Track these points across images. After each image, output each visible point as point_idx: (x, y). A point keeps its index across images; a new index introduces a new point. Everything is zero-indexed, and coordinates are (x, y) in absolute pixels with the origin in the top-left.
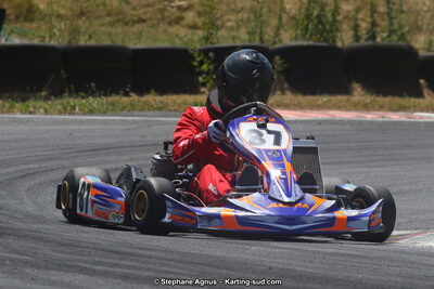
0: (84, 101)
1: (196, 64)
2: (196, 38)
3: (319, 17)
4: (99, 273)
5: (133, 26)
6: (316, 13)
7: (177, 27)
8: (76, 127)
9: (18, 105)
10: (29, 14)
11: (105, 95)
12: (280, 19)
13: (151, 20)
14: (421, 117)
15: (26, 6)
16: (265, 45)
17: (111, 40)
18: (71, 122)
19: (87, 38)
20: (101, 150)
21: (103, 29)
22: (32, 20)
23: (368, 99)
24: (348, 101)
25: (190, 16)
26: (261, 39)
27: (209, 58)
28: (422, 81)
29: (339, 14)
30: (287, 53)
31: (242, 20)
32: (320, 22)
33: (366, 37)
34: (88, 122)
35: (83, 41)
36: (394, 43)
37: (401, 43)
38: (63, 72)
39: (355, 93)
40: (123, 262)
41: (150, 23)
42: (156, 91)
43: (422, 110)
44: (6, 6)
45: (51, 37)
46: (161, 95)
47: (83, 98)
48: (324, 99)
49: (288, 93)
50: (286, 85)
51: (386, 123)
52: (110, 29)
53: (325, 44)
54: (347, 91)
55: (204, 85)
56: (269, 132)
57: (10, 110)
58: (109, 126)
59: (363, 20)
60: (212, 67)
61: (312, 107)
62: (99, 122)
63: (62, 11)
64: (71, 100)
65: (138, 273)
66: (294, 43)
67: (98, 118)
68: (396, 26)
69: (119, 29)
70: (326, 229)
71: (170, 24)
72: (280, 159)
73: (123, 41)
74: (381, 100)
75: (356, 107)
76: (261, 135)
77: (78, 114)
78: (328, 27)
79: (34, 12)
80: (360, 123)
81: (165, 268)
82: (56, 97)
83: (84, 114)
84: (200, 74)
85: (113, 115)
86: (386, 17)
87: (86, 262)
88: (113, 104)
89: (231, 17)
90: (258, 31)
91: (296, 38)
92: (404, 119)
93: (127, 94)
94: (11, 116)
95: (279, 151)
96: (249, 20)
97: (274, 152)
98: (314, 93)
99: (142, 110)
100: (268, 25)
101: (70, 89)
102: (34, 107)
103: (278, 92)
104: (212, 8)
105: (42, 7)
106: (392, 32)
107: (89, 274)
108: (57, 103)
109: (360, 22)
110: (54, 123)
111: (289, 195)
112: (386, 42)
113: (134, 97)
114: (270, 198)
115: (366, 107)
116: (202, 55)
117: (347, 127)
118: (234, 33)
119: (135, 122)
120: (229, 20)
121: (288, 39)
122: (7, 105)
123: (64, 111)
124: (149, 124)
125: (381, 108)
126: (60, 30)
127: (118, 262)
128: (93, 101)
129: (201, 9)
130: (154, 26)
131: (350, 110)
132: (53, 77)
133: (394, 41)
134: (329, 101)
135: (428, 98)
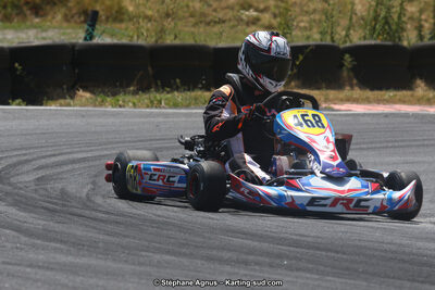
0: (169, 96)
3: (385, 18)
6: (383, 14)
8: (161, 119)
9: (109, 99)
10: (119, 15)
11: (189, 90)
12: (351, 19)
15: (116, 8)
16: (336, 44)
17: (194, 39)
18: (158, 115)
19: (173, 37)
21: (186, 29)
22: (122, 21)
23: (431, 94)
24: (412, 96)
26: (332, 38)
29: (404, 15)
30: (356, 51)
31: (314, 21)
32: (387, 23)
33: (428, 36)
35: (169, 40)
38: (150, 69)
39: (419, 89)
44: (98, 8)
45: (138, 37)
47: (168, 93)
48: (391, 93)
49: (356, 88)
50: (355, 81)
52: (193, 29)
57: (102, 104)
58: (194, 119)
59: (426, 21)
61: (379, 101)
63: (149, 13)
64: (158, 95)
66: (363, 42)
67: (183, 111)
69: (202, 28)
71: (248, 24)
73: (205, 41)
75: (419, 101)
77: (164, 108)
78: (394, 27)
79: (123, 14)
80: (424, 116)
82: (143, 91)
83: (170, 108)
85: (195, 108)
88: (196, 99)
89: (304, 18)
90: (329, 31)
91: (365, 38)
93: (208, 89)
94: (103, 109)
96: (320, 21)
100: (338, 25)
101: (157, 85)
102: (124, 101)
103: (348, 88)
104: (287, 10)
105: (131, 9)
108: (145, 98)
109: (423, 23)
110: (141, 116)
115: (429, 102)
117: (410, 120)
118: (308, 33)
120: (302, 21)
121: (357, 38)
122: (99, 99)
123: (151, 105)
126: (148, 30)
128: (178, 96)
129: (277, 12)
130: (233, 27)
131: (415, 104)
132: (141, 73)
134: (395, 96)
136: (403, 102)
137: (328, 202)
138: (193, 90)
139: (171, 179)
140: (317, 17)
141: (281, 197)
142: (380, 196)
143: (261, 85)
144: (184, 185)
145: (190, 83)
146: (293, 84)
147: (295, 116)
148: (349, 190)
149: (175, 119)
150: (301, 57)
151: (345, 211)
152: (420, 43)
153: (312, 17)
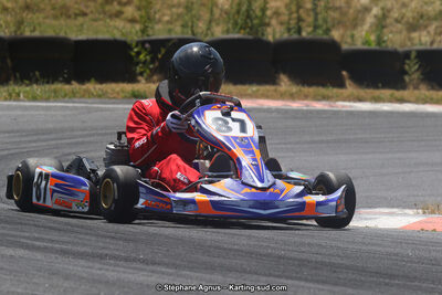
0: (28, 89)
1: (133, 54)
2: (133, 30)
3: (247, 11)
4: (38, 249)
5: (75, 18)
6: (244, 8)
8: (19, 113)
11: (48, 83)
12: (212, 12)
13: (92, 13)
14: (343, 106)
17: (55, 31)
18: (17, 108)
20: (43, 134)
21: (48, 21)
23: (294, 89)
24: (276, 90)
25: (130, 11)
26: (193, 32)
27: (146, 49)
28: (344, 73)
29: (268, 9)
32: (248, 16)
35: (27, 33)
36: (319, 37)
37: (325, 37)
38: (9, 61)
39: (282, 84)
41: (90, 16)
42: (96, 80)
43: (344, 100)
46: (101, 83)
47: (27, 85)
48: (255, 88)
51: (311, 112)
52: (55, 23)
54: (271, 80)
55: (141, 74)
56: (234, 120)
58: (53, 113)
60: (148, 57)
61: (242, 96)
63: (9, 5)
64: (16, 88)
66: (225, 36)
67: (44, 104)
68: (320, 22)
69: (62, 21)
70: (297, 214)
71: (111, 17)
72: (249, 145)
73: (66, 33)
74: (306, 90)
75: (282, 96)
76: (227, 123)
77: (22, 100)
80: (286, 111)
82: (2, 84)
83: (29, 100)
84: (137, 64)
85: (55, 101)
86: (312, 13)
87: (24, 237)
88: (55, 91)
89: (169, 12)
90: (190, 24)
91: (228, 31)
92: (326, 108)
93: (68, 82)
95: (246, 138)
96: (183, 15)
97: (242, 139)
98: (243, 82)
99: (83, 96)
101: (15, 76)
104: (149, 3)
106: (316, 27)
108: (3, 91)
111: (262, 181)
112: (311, 36)
113: (75, 85)
114: (243, 183)
115: (292, 97)
116: (140, 46)
117: (274, 115)
118: (170, 26)
119: (76, 108)
120: (164, 15)
121: (219, 33)
123: (10, 97)
124: (89, 111)
125: (306, 97)
126: (6, 22)
128: (37, 89)
131: (277, 99)
133: (320, 35)
134: (258, 90)
135: (350, 88)
136: (266, 97)
138: (53, 83)
140: (181, 10)
145: (49, 76)
146: (155, 78)
149: (32, 112)
150: (163, 51)
152: (286, 36)
153: (174, 10)
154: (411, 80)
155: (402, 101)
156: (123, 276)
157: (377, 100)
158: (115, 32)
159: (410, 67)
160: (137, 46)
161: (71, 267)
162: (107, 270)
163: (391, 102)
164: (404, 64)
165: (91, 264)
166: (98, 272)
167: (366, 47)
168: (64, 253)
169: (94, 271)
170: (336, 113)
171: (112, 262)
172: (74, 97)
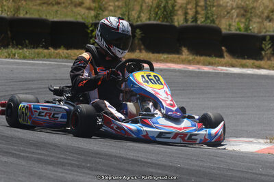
0: (21, 51)
1: (89, 31)
2: (90, 15)
3: (165, 7)
4: (23, 158)
5: (52, 7)
6: (162, 5)
7: (79, 8)
8: (15, 66)
11: (34, 48)
12: (141, 6)
13: (64, 3)
14: (222, 70)
17: (39, 15)
18: (13, 63)
19: (24, 13)
20: (29, 81)
21: (35, 7)
23: (191, 57)
24: (179, 58)
25: (87, 2)
26: (129, 19)
28: (223, 48)
29: (175, 6)
30: (144, 28)
31: (119, 7)
32: (165, 10)
33: (191, 20)
34: (23, 64)
35: (22, 15)
36: (208, 24)
37: (212, 25)
38: (9, 33)
39: (184, 53)
40: (38, 151)
41: (63, 5)
42: (64, 47)
43: (222, 66)
45: (2, 12)
46: (67, 49)
47: (20, 49)
48: (165, 56)
49: (144, 51)
50: (142, 47)
51: (201, 73)
52: (40, 8)
53: (168, 24)
54: (178, 52)
58: (35, 67)
59: (191, 9)
61: (157, 61)
62: (30, 64)
64: (13, 50)
65: (46, 158)
66: (148, 22)
67: (29, 62)
68: (210, 15)
69: (45, 7)
71: (76, 6)
73: (46, 16)
74: (198, 58)
75: (183, 62)
77: (17, 59)
80: (185, 71)
81: (63, 156)
82: (4, 47)
83: (20, 59)
84: (91, 38)
85: (38, 60)
86: (204, 8)
87: (15, 150)
88: (38, 54)
89: (111, 4)
90: (127, 14)
91: (150, 19)
92: (211, 70)
93: (47, 48)
98: (158, 52)
99: (55, 58)
100: (133, 10)
101: (13, 43)
103: (138, 51)
106: (207, 18)
107: (17, 158)
108: (5, 52)
109: (188, 11)
112: (203, 24)
113: (52, 50)
115: (189, 62)
116: (93, 26)
117: (177, 74)
119: (51, 65)
121: (144, 19)
123: (9, 56)
124: (59, 67)
125: (198, 63)
126: (8, 7)
127: (35, 151)
128: (26, 51)
130: (66, 7)
131: (180, 63)
132: (3, 35)
133: (208, 23)
134: (168, 57)
135: (227, 58)
136: (173, 62)
137: (171, 136)
138: (37, 48)
139: (56, 116)
140: (120, 4)
141: (139, 131)
142: (203, 132)
143: (112, 53)
144: (66, 120)
145: (35, 44)
147: (143, 76)
148: (184, 128)
149: (23, 67)
151: (182, 142)
152: (185, 24)
153: (117, 3)
154: (266, 54)
155: (259, 67)
156: (77, 178)
157: (243, 66)
158: (78, 17)
159: (266, 46)
160: (92, 26)
161: (43, 171)
162: (66, 173)
163: (252, 68)
164: (262, 43)
165: (56, 169)
166: (61, 174)
167: (238, 32)
168: (39, 161)
169: (57, 174)
170: (217, 74)
171: (69, 168)
172: (51, 58)
